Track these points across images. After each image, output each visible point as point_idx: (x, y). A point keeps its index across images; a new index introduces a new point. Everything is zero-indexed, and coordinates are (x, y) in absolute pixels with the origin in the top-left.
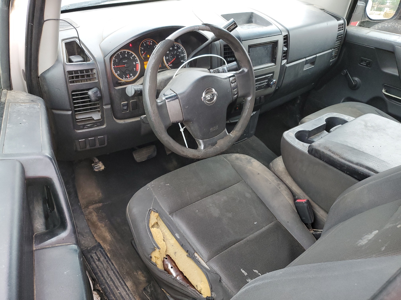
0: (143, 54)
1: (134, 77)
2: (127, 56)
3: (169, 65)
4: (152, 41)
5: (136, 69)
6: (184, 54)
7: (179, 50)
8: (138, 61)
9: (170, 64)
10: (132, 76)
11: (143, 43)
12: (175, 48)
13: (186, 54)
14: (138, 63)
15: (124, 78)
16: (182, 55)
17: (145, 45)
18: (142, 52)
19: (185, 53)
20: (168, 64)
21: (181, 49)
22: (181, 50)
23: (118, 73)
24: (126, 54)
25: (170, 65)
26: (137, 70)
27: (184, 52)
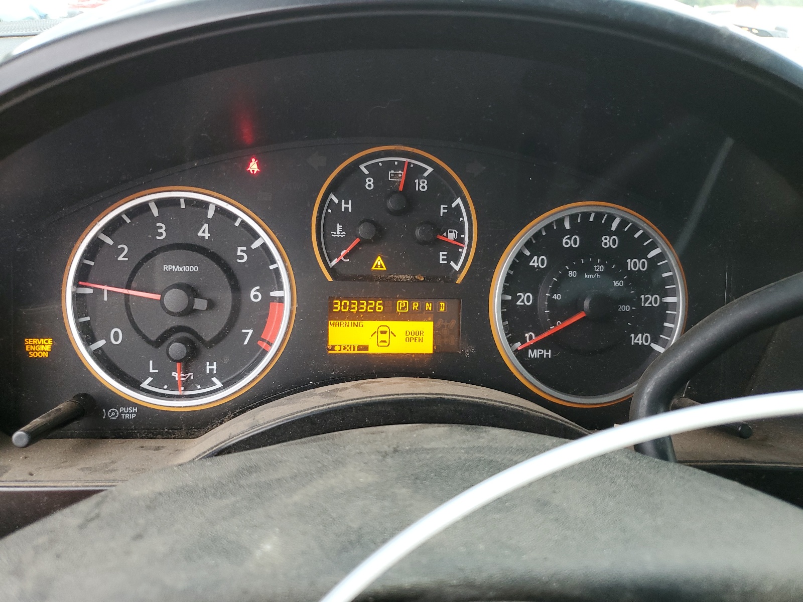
0: (341, 243)
1: (226, 385)
2: (207, 235)
3: (521, 355)
4: (430, 170)
5: (256, 337)
6: (666, 294)
7: (635, 265)
8: (281, 288)
9: (535, 346)
10: (214, 379)
11: (354, 168)
12: (607, 242)
13: (678, 300)
14: (281, 300)
15: (145, 385)
16: (650, 301)
17: (370, 183)
18: (339, 231)
19: (674, 293)
20: (523, 341)
21: (653, 254)
22: (653, 262)
23: (108, 339)
24: (208, 221)
25: (534, 354)
26: (264, 345)
27: (672, 280)
